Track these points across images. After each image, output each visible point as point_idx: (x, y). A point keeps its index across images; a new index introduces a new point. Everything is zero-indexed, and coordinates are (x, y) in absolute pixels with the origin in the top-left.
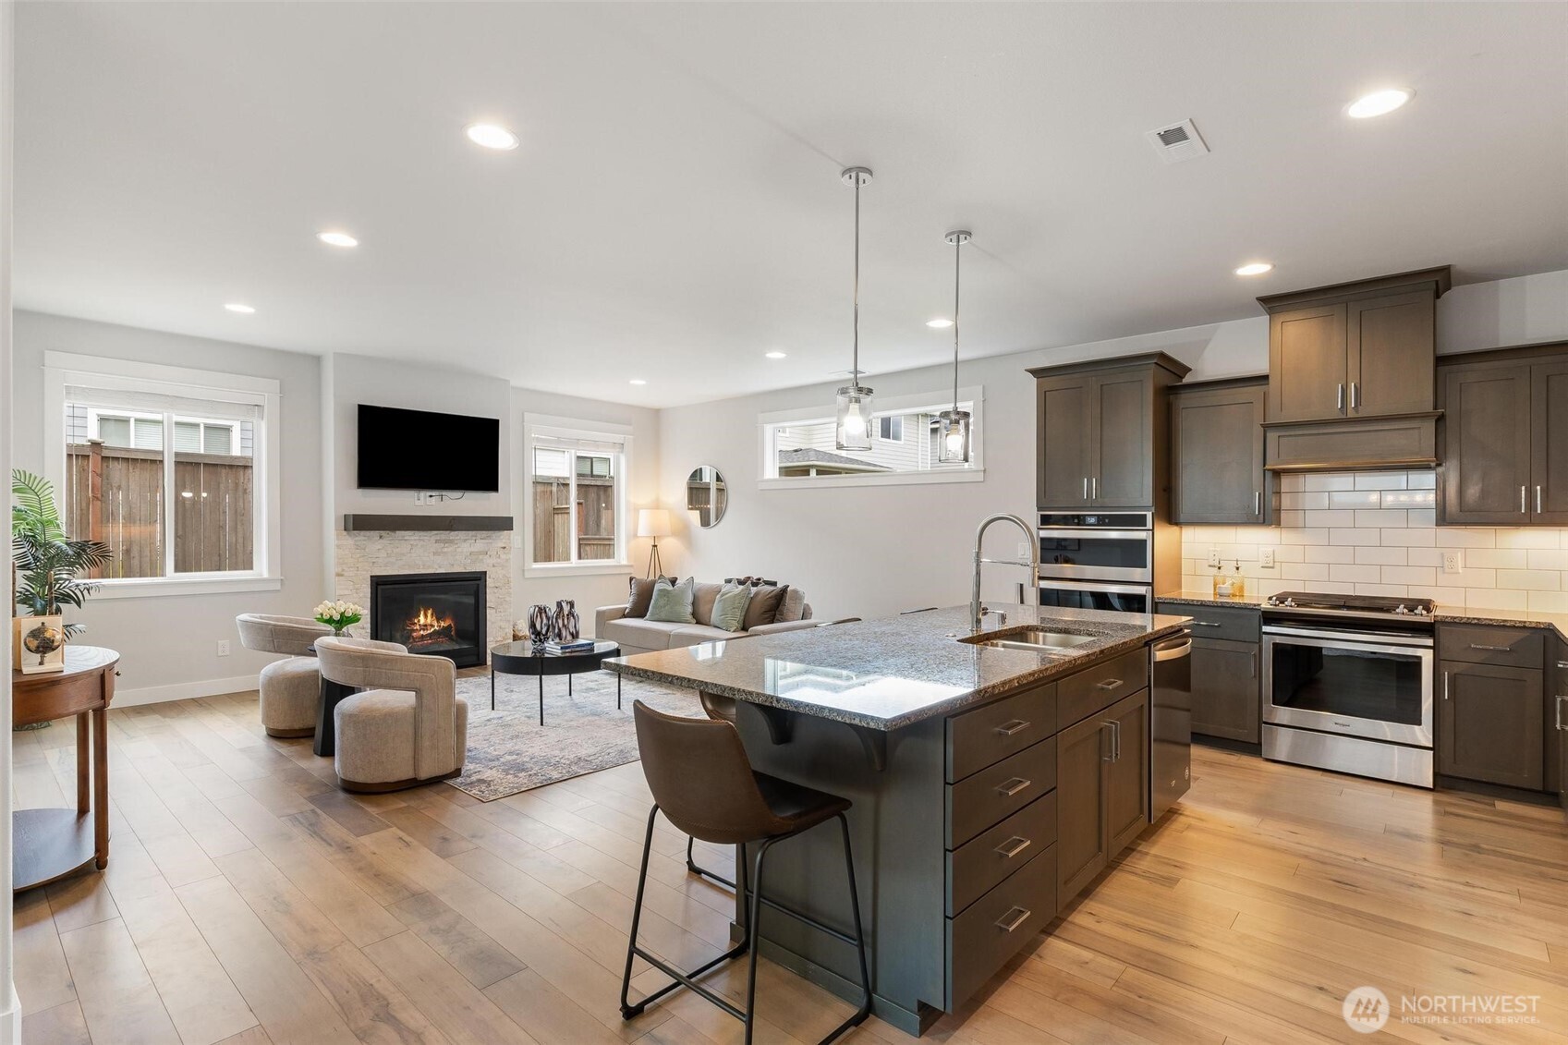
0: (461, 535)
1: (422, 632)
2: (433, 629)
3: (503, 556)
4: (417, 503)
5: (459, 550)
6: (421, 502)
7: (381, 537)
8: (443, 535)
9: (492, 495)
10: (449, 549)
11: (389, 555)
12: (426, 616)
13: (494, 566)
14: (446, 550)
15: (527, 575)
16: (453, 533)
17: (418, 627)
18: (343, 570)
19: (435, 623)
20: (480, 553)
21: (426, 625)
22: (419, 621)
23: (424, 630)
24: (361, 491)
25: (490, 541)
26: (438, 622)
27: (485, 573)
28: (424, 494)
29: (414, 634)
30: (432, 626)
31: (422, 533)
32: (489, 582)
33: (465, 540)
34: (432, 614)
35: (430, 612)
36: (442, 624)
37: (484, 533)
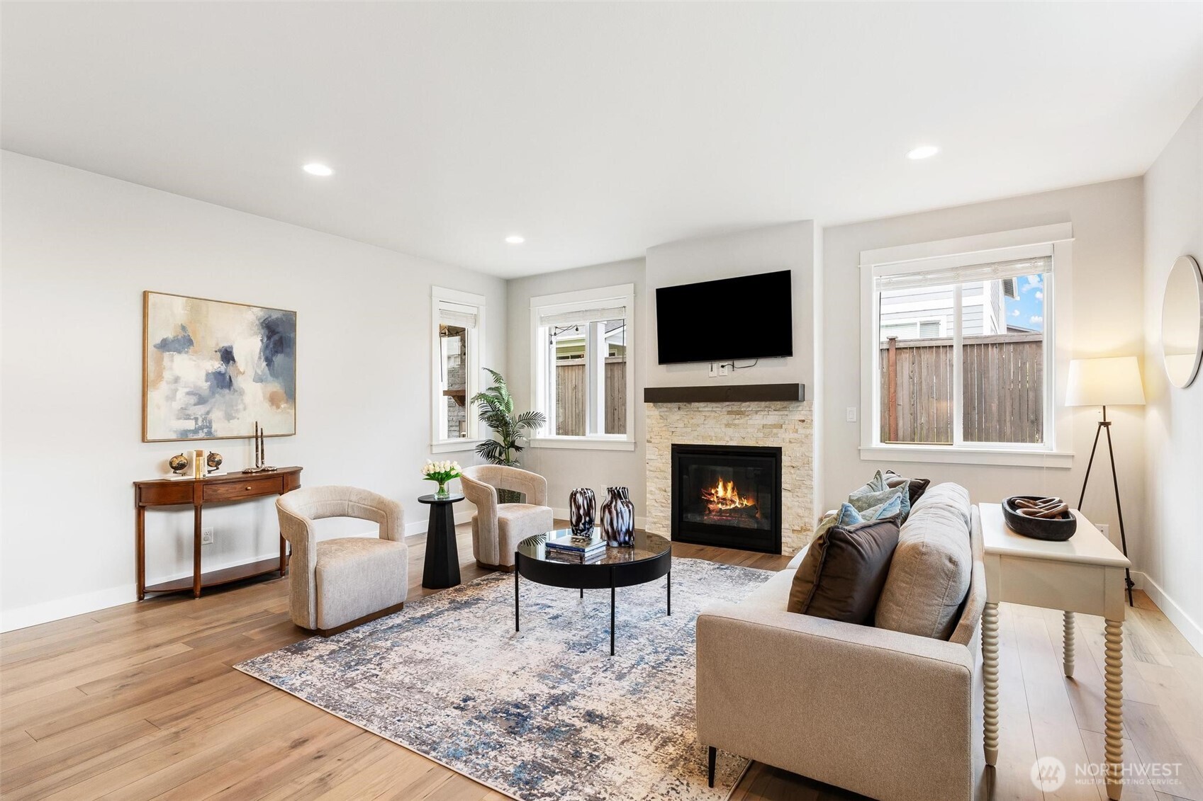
0: (753, 406)
1: (720, 506)
2: (733, 506)
3: (800, 431)
4: (711, 374)
5: (751, 422)
6: (714, 373)
7: (679, 408)
8: (736, 406)
9: (789, 359)
10: (740, 421)
11: (686, 426)
12: (725, 489)
13: (790, 442)
14: (736, 422)
16: (744, 404)
17: (716, 500)
18: (651, 437)
19: (737, 500)
20: (775, 426)
21: (724, 499)
22: (717, 492)
23: (723, 504)
24: (664, 367)
25: (786, 413)
26: (740, 498)
27: (780, 449)
28: (716, 365)
29: (711, 506)
30: (733, 502)
31: (714, 405)
32: (786, 460)
33: (757, 412)
34: (733, 489)
35: (730, 486)
36: (745, 502)
37: (779, 404)
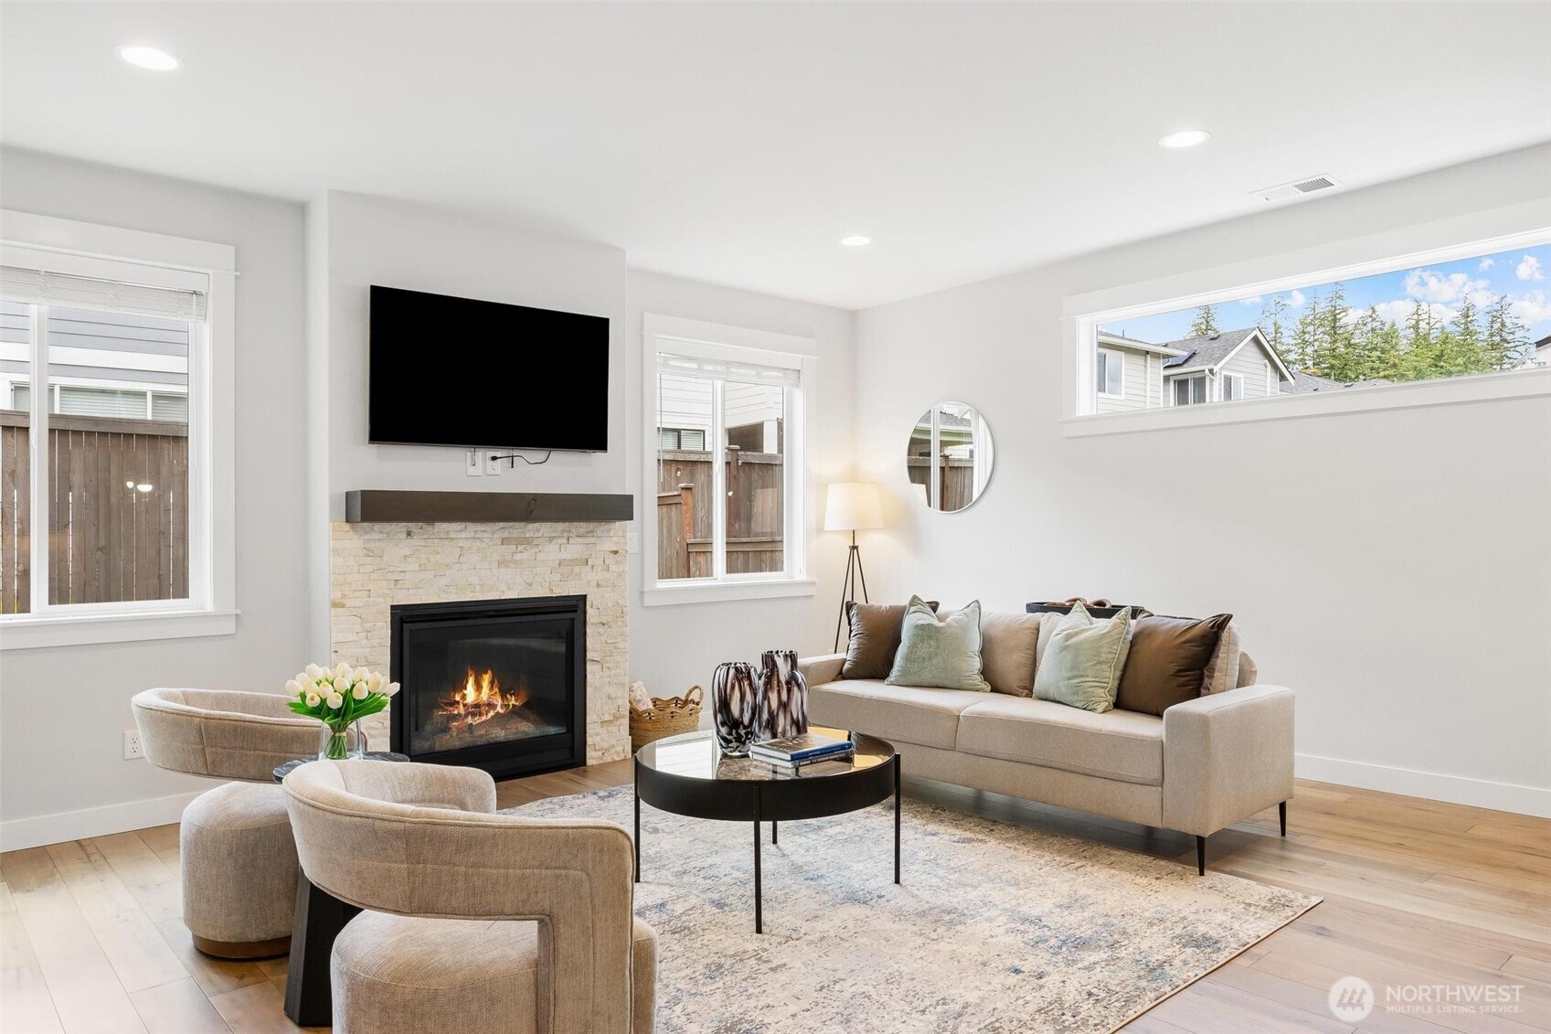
0: (544, 529)
1: (469, 720)
2: (492, 713)
3: (612, 568)
4: (471, 471)
5: (541, 557)
6: (478, 470)
7: (409, 534)
8: (516, 529)
9: (597, 456)
10: (525, 555)
11: (422, 568)
12: (478, 687)
13: (598, 585)
14: (518, 557)
15: (648, 601)
16: (531, 526)
17: (464, 710)
18: (344, 596)
19: (498, 701)
20: (574, 562)
21: (477, 706)
22: (464, 697)
23: (475, 714)
24: (376, 449)
25: (591, 540)
26: (503, 697)
27: (584, 599)
28: (483, 454)
30: (491, 706)
31: (479, 527)
32: (591, 615)
33: (551, 539)
34: (492, 683)
35: (486, 678)
36: (511, 703)
37: (582, 527)
